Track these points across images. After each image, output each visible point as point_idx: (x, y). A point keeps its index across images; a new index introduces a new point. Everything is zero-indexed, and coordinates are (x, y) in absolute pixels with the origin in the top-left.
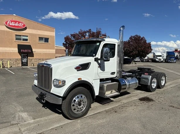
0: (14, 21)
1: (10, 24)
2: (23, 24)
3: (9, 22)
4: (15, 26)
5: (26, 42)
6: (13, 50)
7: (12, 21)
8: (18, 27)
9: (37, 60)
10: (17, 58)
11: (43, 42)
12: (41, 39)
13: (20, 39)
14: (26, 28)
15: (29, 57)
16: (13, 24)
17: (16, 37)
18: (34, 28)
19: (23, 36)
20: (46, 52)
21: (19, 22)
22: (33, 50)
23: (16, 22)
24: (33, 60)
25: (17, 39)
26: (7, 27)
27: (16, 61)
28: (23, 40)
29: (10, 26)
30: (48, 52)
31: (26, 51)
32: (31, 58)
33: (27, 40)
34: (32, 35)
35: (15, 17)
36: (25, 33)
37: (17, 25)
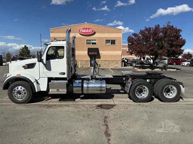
0: (85, 29)
1: (82, 32)
2: (92, 30)
3: (82, 30)
4: (85, 33)
5: (95, 45)
6: (84, 53)
7: (83, 29)
8: (88, 33)
9: (104, 61)
10: (87, 60)
11: (109, 44)
12: (107, 41)
13: (90, 43)
14: (95, 33)
15: (96, 59)
16: (84, 31)
17: (87, 42)
18: (101, 32)
19: (92, 40)
20: (112, 54)
21: (89, 29)
22: (100, 52)
23: (86, 29)
24: (100, 61)
25: (88, 43)
26: (80, 34)
27: (86, 62)
28: (92, 44)
29: (82, 33)
30: (113, 54)
31: (93, 53)
32: (98, 59)
33: (95, 43)
34: (100, 38)
35: (86, 25)
36: (94, 38)
37: (87, 31)
